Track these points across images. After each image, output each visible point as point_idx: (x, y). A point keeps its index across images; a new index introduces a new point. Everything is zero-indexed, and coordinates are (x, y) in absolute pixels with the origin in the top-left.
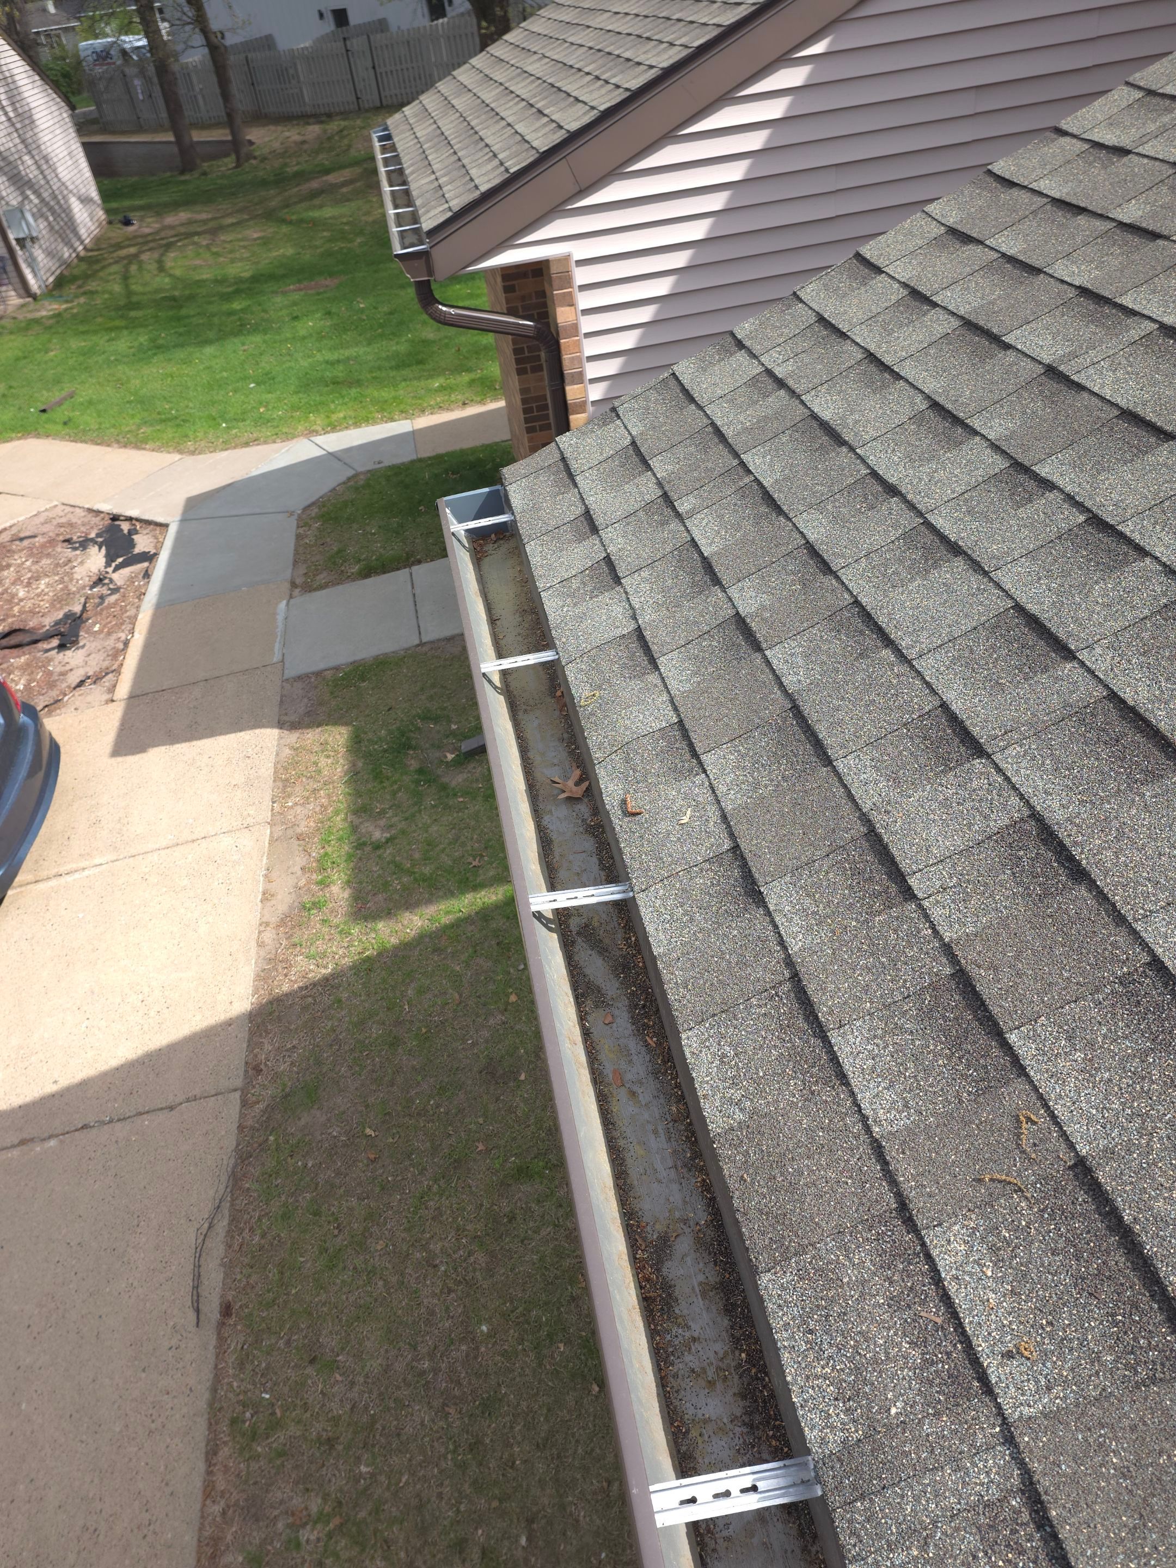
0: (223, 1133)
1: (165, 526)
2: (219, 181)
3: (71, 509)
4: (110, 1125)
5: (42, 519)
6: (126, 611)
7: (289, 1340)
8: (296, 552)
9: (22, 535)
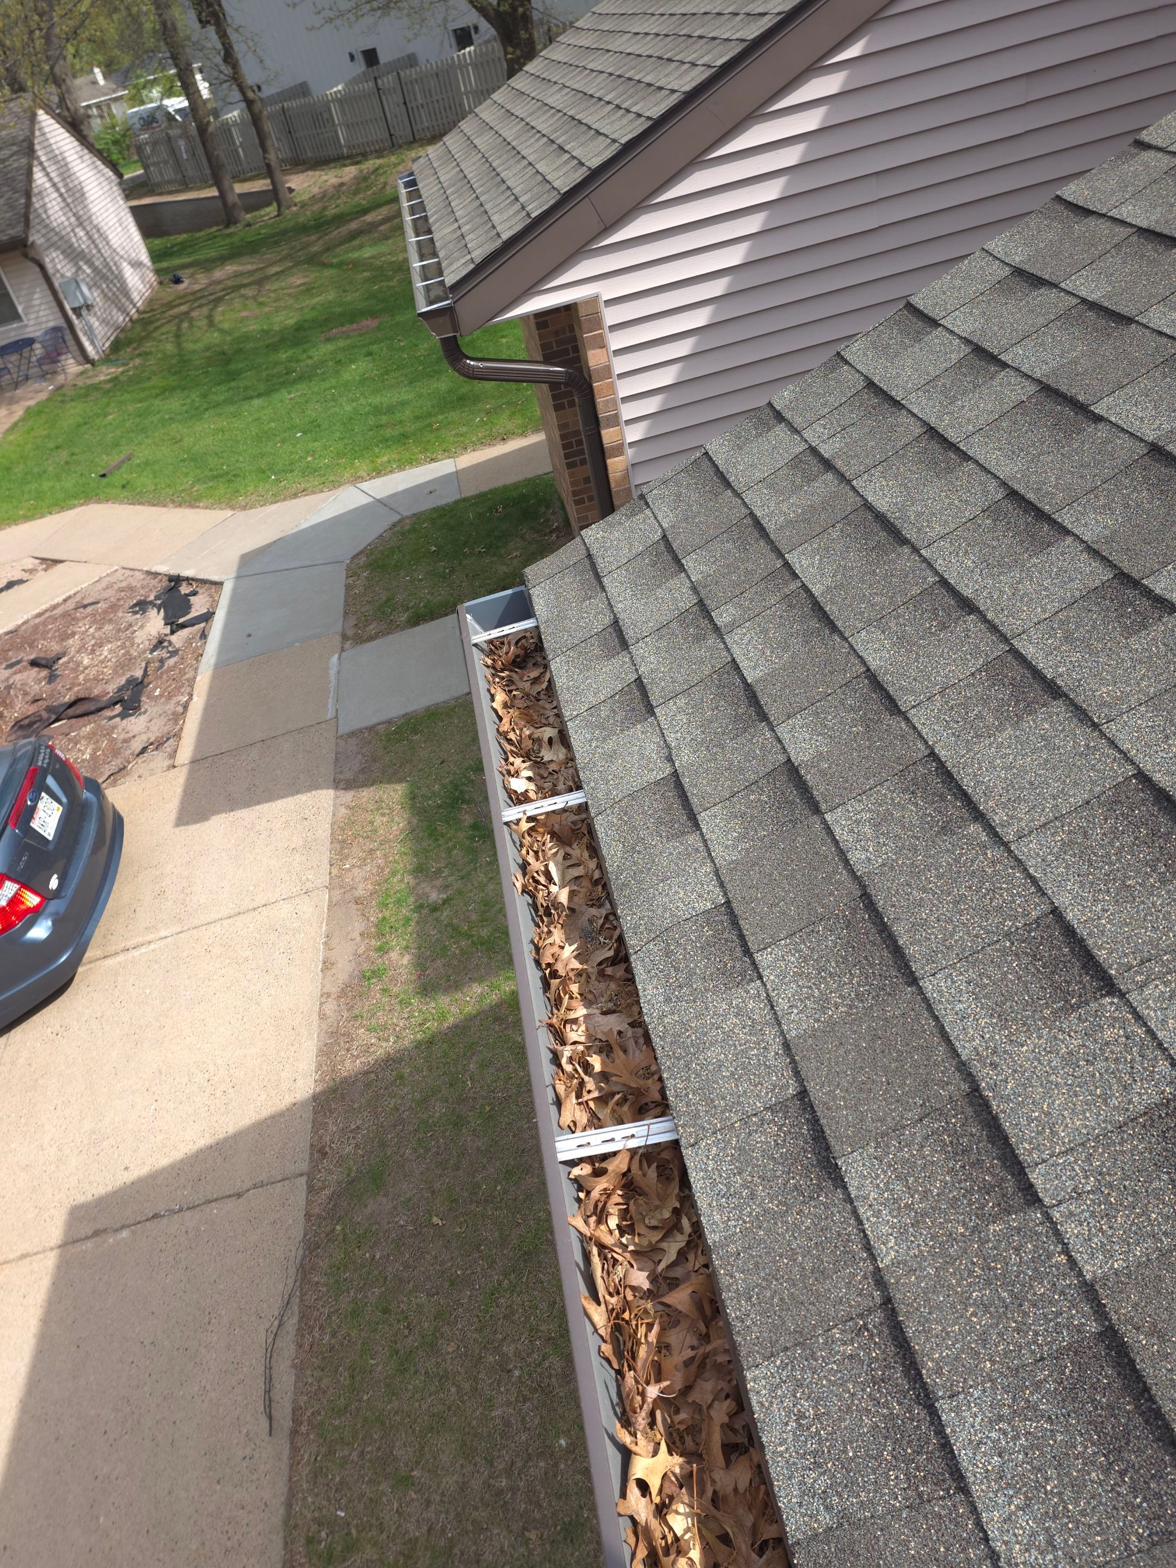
0: (290, 1222)
1: (219, 584)
2: (263, 231)
3: (131, 573)
4: (181, 1214)
5: (103, 584)
6: (185, 674)
7: (363, 1451)
8: (346, 604)
9: (86, 602)
